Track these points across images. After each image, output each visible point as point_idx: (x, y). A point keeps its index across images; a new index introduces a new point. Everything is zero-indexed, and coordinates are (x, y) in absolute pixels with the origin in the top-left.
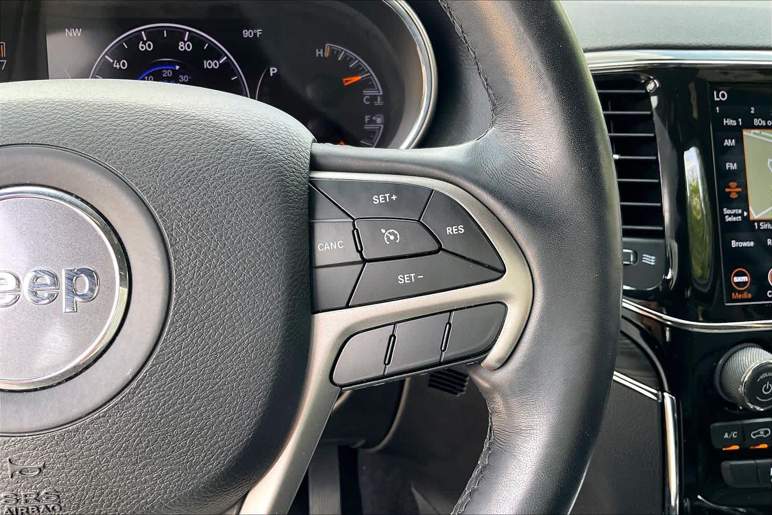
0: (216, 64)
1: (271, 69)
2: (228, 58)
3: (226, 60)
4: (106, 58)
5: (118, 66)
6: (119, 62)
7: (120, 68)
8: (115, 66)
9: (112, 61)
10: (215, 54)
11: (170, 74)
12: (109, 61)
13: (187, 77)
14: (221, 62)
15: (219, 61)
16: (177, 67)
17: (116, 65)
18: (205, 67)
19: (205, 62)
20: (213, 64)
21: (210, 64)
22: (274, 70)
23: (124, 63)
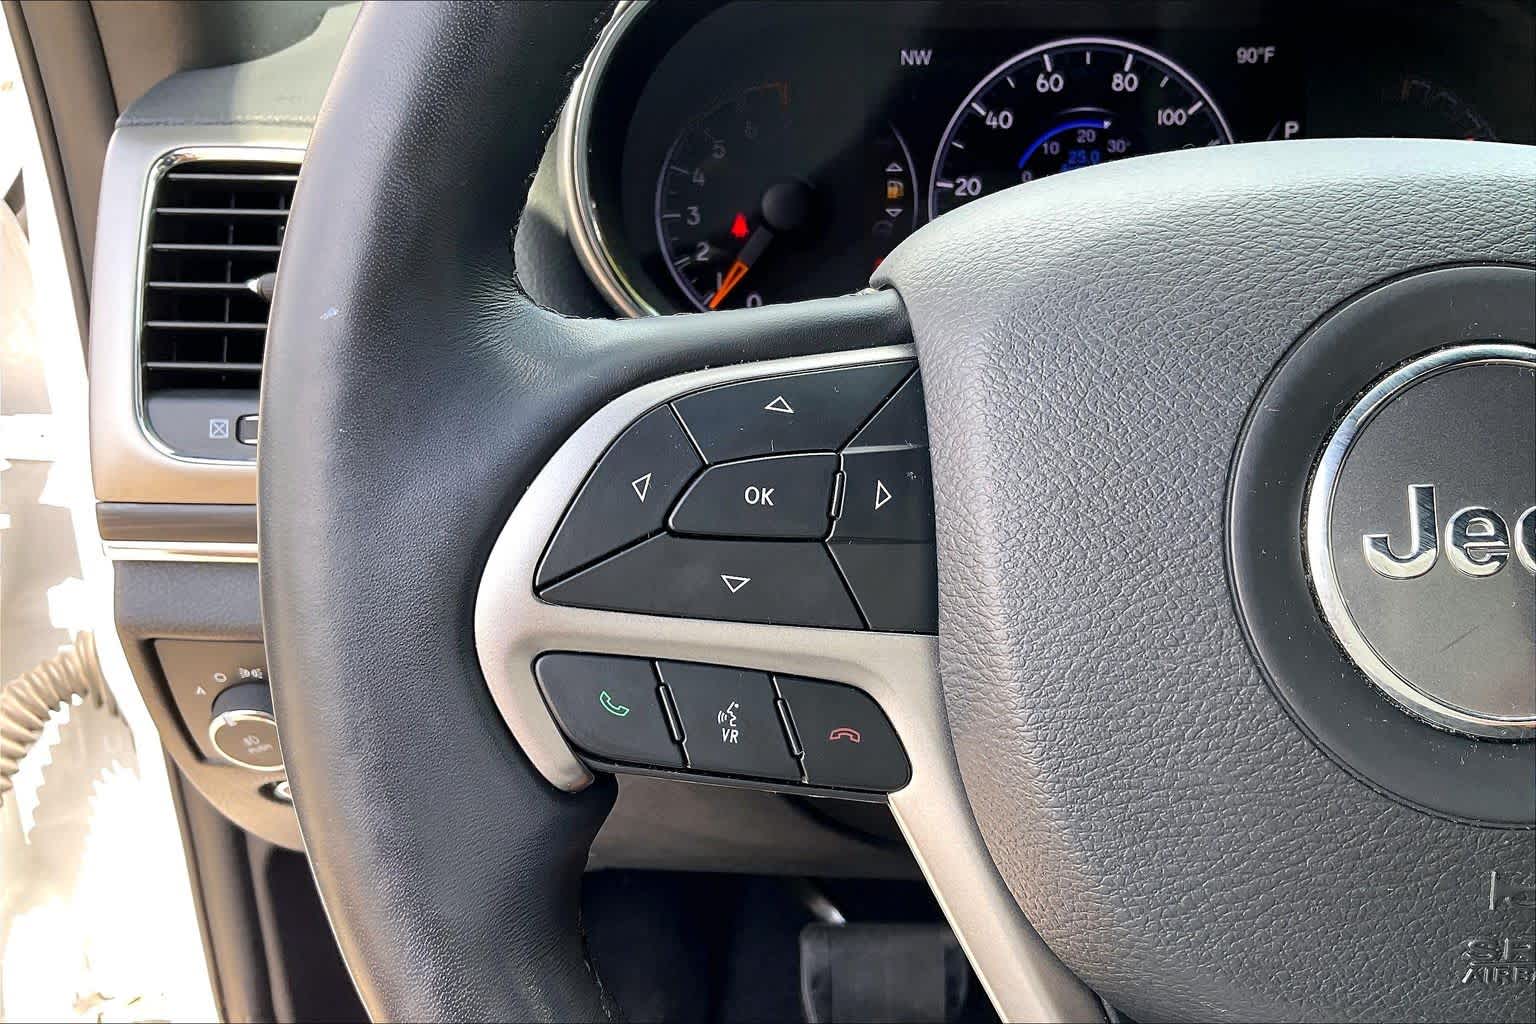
0: (1180, 117)
1: (1288, 125)
2: (1206, 103)
3: (1201, 108)
4: (973, 108)
5: (994, 123)
6: (997, 114)
7: (999, 126)
8: (988, 123)
9: (983, 113)
10: (1180, 96)
11: (1091, 137)
12: (979, 113)
13: (1123, 142)
14: (1191, 111)
15: (1186, 112)
16: (1107, 124)
17: (992, 121)
18: (1160, 122)
19: (1160, 112)
20: (1174, 117)
21: (1169, 117)
22: (1292, 127)
23: (1006, 118)
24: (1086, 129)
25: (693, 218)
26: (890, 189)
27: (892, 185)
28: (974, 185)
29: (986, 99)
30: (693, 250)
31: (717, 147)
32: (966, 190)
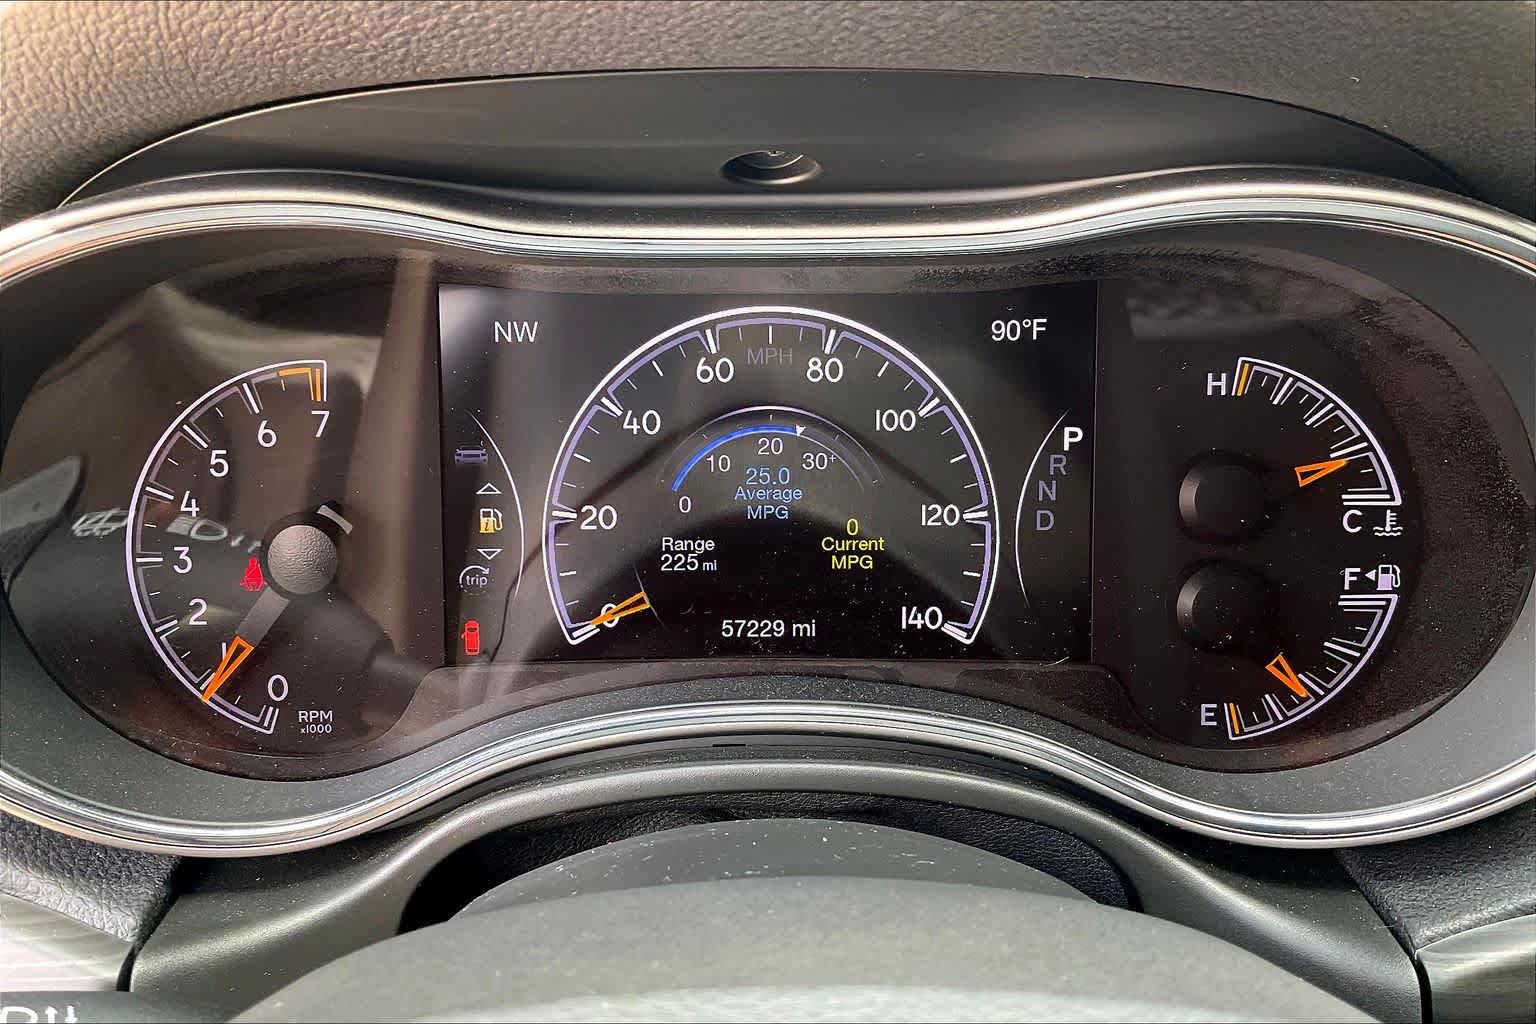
0: (908, 420)
1: (1067, 431)
2: (945, 401)
3: (938, 407)
4: (602, 405)
6: (638, 415)
8: (626, 427)
9: (619, 413)
10: (907, 391)
11: (777, 448)
12: (612, 413)
13: (825, 455)
14: (922, 413)
15: (916, 411)
16: (800, 430)
17: (631, 423)
18: (878, 428)
19: (878, 413)
20: (899, 420)
21: (891, 420)
22: (1073, 435)
23: (651, 419)
24: (770, 437)
25: (183, 565)
26: (483, 520)
27: (487, 515)
28: (608, 514)
29: (624, 395)
30: (185, 611)
31: (214, 461)
32: (595, 522)
